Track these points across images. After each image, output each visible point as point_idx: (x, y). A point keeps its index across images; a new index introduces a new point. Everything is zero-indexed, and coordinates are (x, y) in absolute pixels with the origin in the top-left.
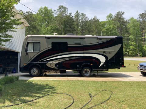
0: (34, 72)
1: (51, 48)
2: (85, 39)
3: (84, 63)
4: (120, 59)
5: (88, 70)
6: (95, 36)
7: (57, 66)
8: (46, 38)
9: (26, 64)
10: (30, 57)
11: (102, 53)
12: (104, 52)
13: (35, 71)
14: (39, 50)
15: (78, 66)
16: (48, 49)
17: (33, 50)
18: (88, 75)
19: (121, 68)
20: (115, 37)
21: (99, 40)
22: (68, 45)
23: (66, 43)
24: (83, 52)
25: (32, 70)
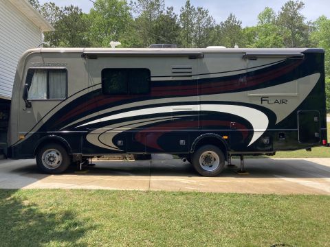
0: (52, 159)
1: (100, 87)
2: (205, 60)
3: (203, 133)
4: (316, 119)
5: (214, 154)
6: (236, 48)
7: (119, 142)
8: (84, 55)
9: (27, 137)
10: (39, 114)
11: (258, 103)
12: (263, 99)
13: (54, 157)
14: (64, 92)
15: (182, 142)
16: (91, 90)
17: (45, 95)
18: (212, 170)
19: (312, 149)
20: (299, 50)
21: (248, 61)
22: (153, 79)
23: (146, 72)
24: (197, 98)
25: (45, 156)
